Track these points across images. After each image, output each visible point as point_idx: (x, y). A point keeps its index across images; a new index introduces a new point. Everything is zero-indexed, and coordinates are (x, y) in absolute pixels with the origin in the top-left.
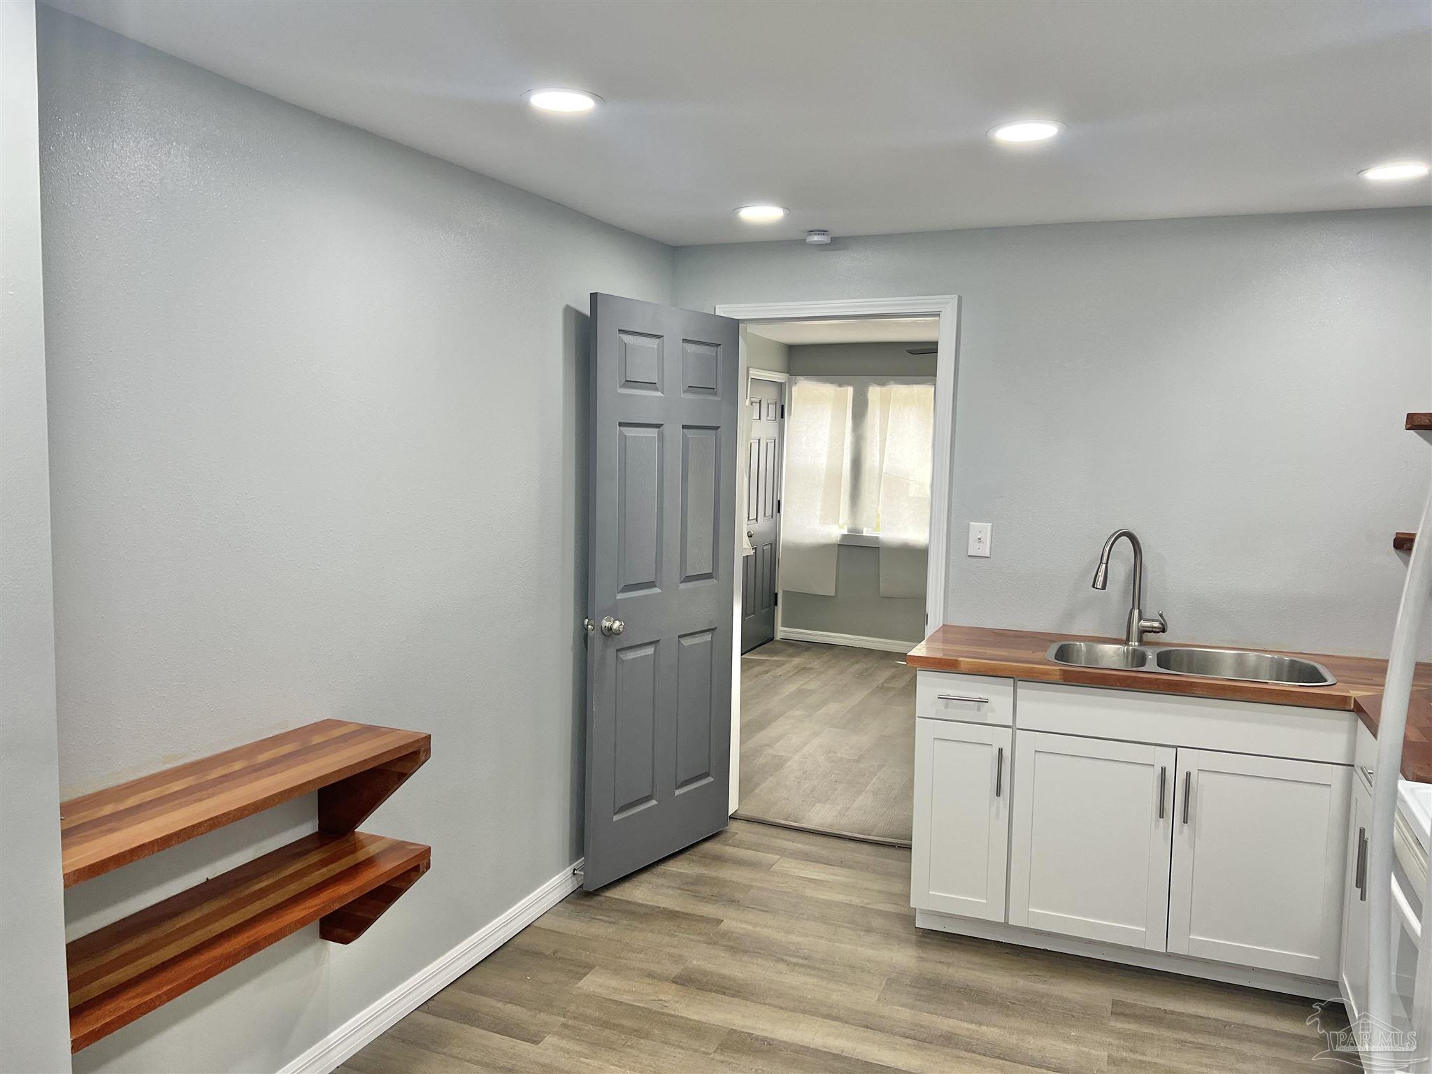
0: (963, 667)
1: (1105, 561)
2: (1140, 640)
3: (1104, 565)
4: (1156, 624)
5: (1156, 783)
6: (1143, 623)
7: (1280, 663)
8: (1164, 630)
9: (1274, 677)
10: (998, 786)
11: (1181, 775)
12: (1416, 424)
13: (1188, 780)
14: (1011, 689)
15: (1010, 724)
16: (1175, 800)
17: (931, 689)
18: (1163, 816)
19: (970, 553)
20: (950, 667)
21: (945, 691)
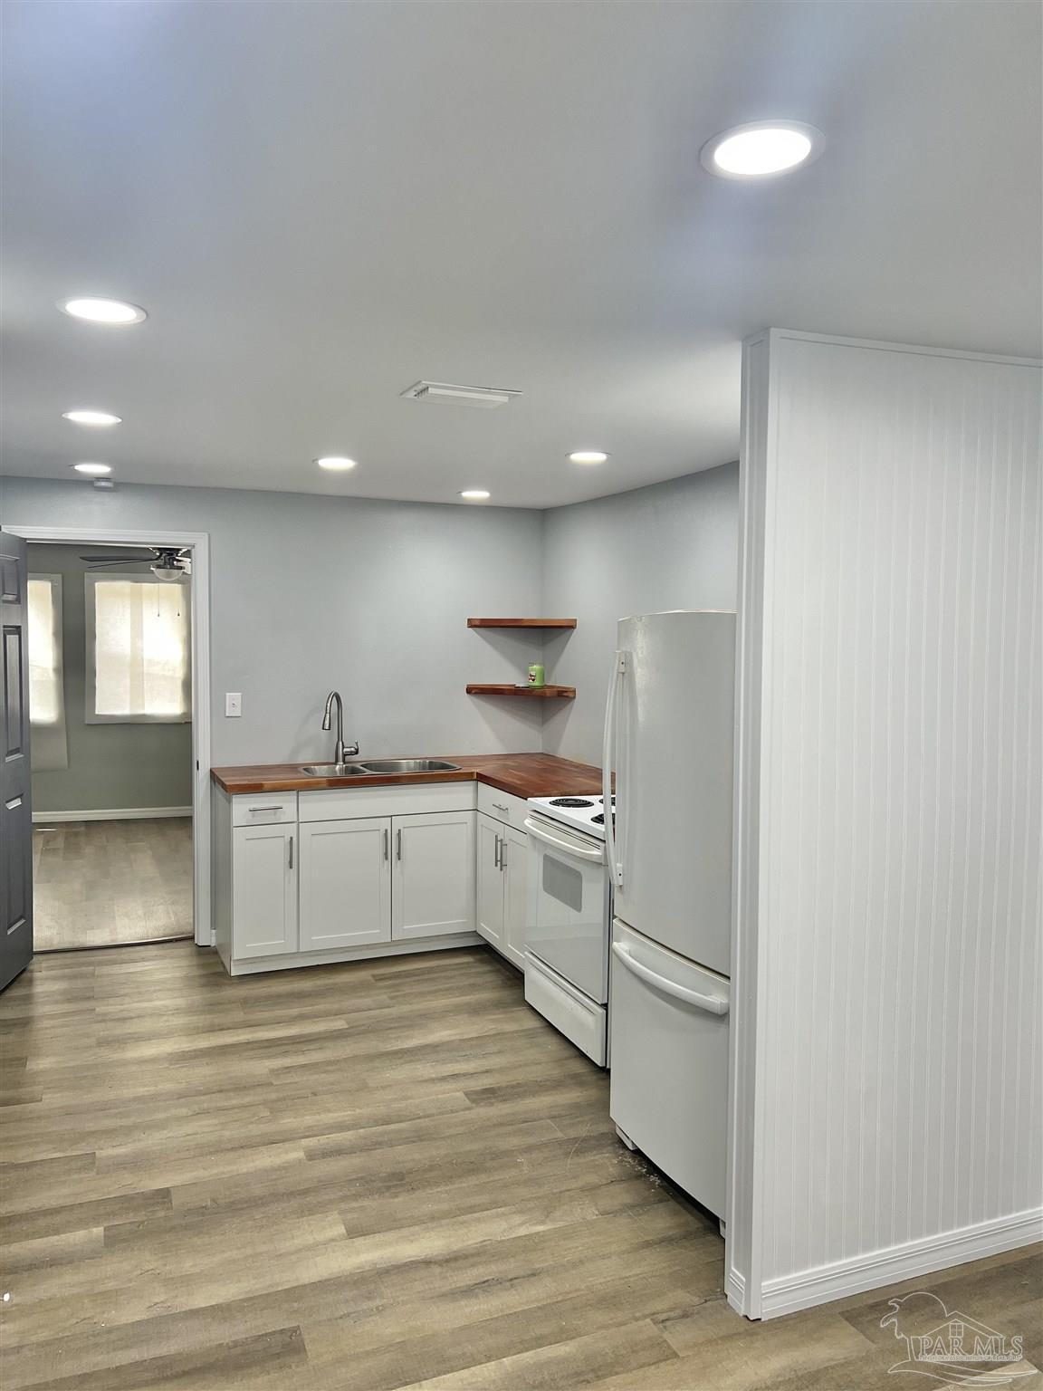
0: (266, 788)
1: (329, 711)
2: (344, 762)
3: (328, 715)
4: (353, 749)
5: (383, 838)
6: (345, 750)
7: (423, 765)
8: (357, 753)
10: (291, 863)
11: (395, 832)
12: (472, 624)
13: (399, 834)
14: (296, 797)
15: (296, 820)
16: (392, 848)
17: (241, 807)
18: (387, 858)
19: (227, 715)
20: (256, 789)
21: (252, 806)
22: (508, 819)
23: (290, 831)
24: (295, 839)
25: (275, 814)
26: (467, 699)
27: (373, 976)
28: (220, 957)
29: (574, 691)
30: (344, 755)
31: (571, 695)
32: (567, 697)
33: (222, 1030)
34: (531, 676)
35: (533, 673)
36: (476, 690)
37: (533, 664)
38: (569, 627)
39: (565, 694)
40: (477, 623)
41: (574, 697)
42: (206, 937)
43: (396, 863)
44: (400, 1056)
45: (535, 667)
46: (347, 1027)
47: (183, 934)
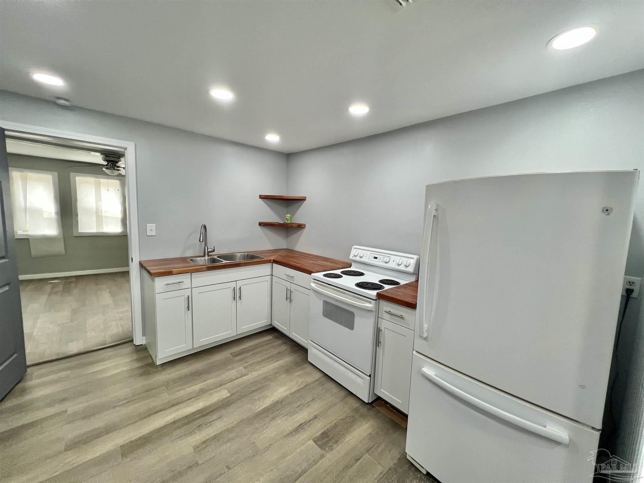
0: (174, 273)
1: (202, 233)
2: (208, 255)
3: (202, 235)
4: (212, 250)
5: (232, 291)
6: (208, 250)
7: (244, 256)
8: (214, 251)
9: (243, 259)
10: (188, 307)
11: (238, 288)
12: (261, 197)
13: (240, 288)
14: (190, 276)
15: (190, 287)
16: (237, 295)
17: (160, 283)
18: (235, 300)
19: (148, 235)
20: (169, 273)
21: (166, 282)
22: (294, 281)
23: (188, 293)
24: (190, 297)
25: (179, 285)
26: (259, 228)
27: (231, 354)
28: (148, 352)
29: (305, 225)
30: (208, 252)
31: (304, 227)
32: (301, 227)
33: (156, 412)
34: (287, 219)
35: (287, 218)
36: (264, 224)
37: (287, 214)
38: (303, 199)
39: (301, 226)
40: (264, 197)
41: (305, 227)
42: (139, 340)
43: (239, 300)
44: (266, 414)
45: (288, 215)
46: (229, 395)
47: (126, 339)
